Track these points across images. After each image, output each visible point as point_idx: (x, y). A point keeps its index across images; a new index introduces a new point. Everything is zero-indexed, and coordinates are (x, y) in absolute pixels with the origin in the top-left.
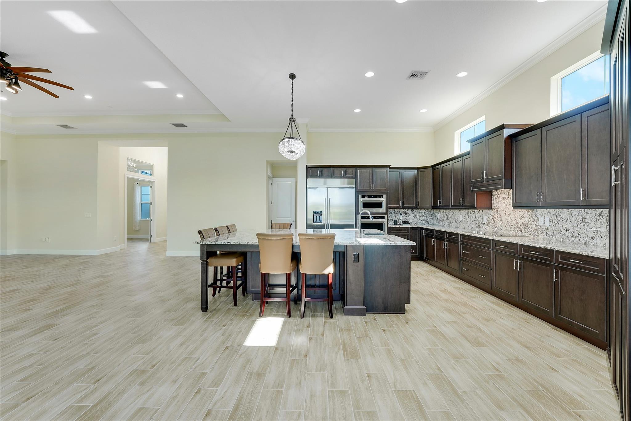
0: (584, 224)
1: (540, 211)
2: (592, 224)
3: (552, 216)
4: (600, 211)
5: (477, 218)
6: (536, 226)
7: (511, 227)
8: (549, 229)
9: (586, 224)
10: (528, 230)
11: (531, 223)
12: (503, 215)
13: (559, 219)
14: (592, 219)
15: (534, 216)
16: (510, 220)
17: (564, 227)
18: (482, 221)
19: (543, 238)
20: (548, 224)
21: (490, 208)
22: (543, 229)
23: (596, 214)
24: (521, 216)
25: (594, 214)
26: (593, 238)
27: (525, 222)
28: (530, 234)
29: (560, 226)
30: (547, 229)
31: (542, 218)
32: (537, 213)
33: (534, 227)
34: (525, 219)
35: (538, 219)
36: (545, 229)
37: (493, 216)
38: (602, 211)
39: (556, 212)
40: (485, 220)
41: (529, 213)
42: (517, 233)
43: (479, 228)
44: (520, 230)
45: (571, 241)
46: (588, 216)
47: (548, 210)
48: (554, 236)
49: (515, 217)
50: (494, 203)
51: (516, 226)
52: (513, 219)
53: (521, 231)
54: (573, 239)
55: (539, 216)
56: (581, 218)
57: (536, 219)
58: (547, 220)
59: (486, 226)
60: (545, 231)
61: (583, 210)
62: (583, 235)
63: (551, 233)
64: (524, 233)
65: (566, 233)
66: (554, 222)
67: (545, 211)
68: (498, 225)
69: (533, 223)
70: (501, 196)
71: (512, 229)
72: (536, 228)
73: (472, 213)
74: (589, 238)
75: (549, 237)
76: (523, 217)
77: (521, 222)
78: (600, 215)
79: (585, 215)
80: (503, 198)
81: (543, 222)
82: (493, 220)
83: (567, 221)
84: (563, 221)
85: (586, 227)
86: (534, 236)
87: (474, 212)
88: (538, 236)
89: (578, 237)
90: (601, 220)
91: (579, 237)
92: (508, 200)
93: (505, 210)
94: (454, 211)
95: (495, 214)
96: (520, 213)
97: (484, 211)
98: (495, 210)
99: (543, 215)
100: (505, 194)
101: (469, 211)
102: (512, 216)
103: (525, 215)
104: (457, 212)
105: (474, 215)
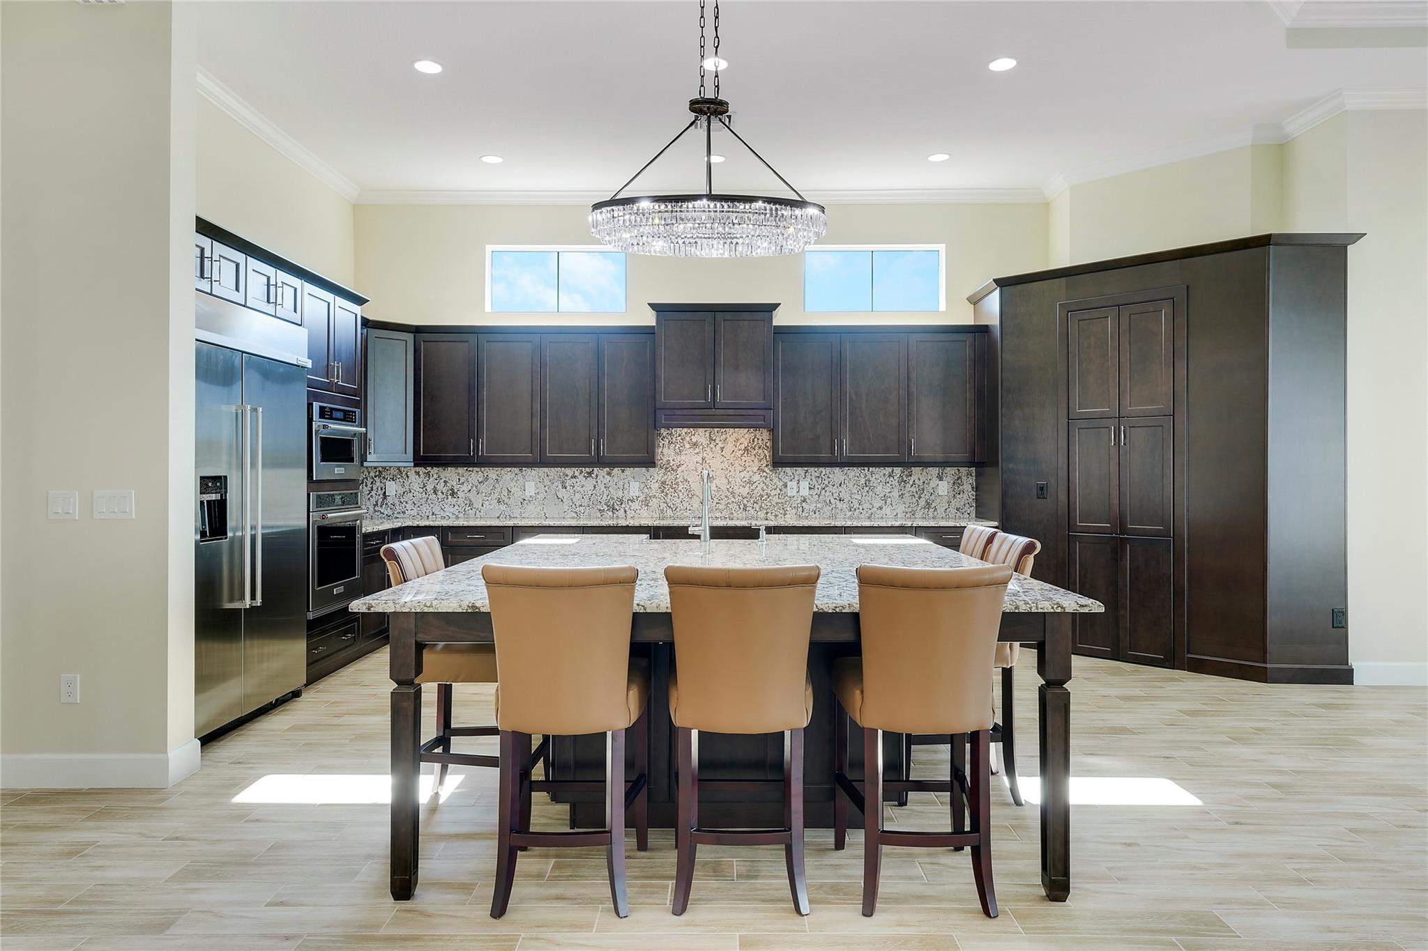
0: (868, 488)
1: (788, 470)
2: (880, 488)
3: (814, 480)
4: (890, 469)
5: (603, 489)
6: (780, 496)
7: (717, 503)
8: (808, 500)
9: (872, 489)
10: (763, 505)
11: (769, 492)
12: (694, 479)
13: (826, 483)
14: (879, 481)
15: (776, 480)
16: (716, 489)
17: (836, 495)
18: (620, 494)
19: (795, 516)
20: (805, 492)
21: (650, 462)
22: (796, 502)
23: (884, 475)
24: (744, 480)
25: (882, 474)
26: (881, 508)
27: (755, 492)
28: (767, 513)
29: (828, 494)
30: (804, 501)
31: (794, 483)
32: (782, 474)
33: (776, 499)
34: (754, 486)
35: (785, 485)
36: (799, 501)
37: (664, 483)
38: (893, 471)
39: (822, 472)
40: (632, 491)
41: (765, 474)
42: (735, 514)
43: (611, 513)
44: (742, 507)
45: (847, 516)
46: (874, 477)
47: (806, 469)
48: (817, 512)
49: (729, 483)
50: (666, 452)
51: (733, 499)
52: (724, 488)
53: (745, 509)
54: (850, 513)
55: (786, 479)
56: (863, 481)
57: (780, 484)
58: (805, 485)
59: (635, 505)
60: (799, 505)
61: (866, 468)
62: (865, 506)
63: (812, 507)
64: (752, 511)
65: (839, 505)
66: (818, 489)
67: (800, 471)
68: (679, 501)
69: (773, 493)
70: (688, 439)
71: (721, 507)
72: (779, 501)
73: (581, 477)
74: (875, 509)
75: (807, 515)
76: (750, 482)
77: (745, 491)
78: (890, 476)
79: (869, 476)
80: (695, 444)
81: (796, 490)
82: (663, 492)
83: (840, 485)
84: (833, 486)
85: (871, 493)
86: (776, 516)
87: (590, 474)
88: (785, 515)
89: (859, 509)
90: (892, 483)
91: (861, 508)
92: (708, 449)
93: (700, 469)
94: (492, 473)
95: (670, 477)
96: (743, 474)
97: (629, 471)
98: (668, 468)
99: (797, 478)
100: (701, 435)
101: (569, 471)
102: (721, 481)
103: (756, 478)
104: (508, 474)
105: (591, 482)
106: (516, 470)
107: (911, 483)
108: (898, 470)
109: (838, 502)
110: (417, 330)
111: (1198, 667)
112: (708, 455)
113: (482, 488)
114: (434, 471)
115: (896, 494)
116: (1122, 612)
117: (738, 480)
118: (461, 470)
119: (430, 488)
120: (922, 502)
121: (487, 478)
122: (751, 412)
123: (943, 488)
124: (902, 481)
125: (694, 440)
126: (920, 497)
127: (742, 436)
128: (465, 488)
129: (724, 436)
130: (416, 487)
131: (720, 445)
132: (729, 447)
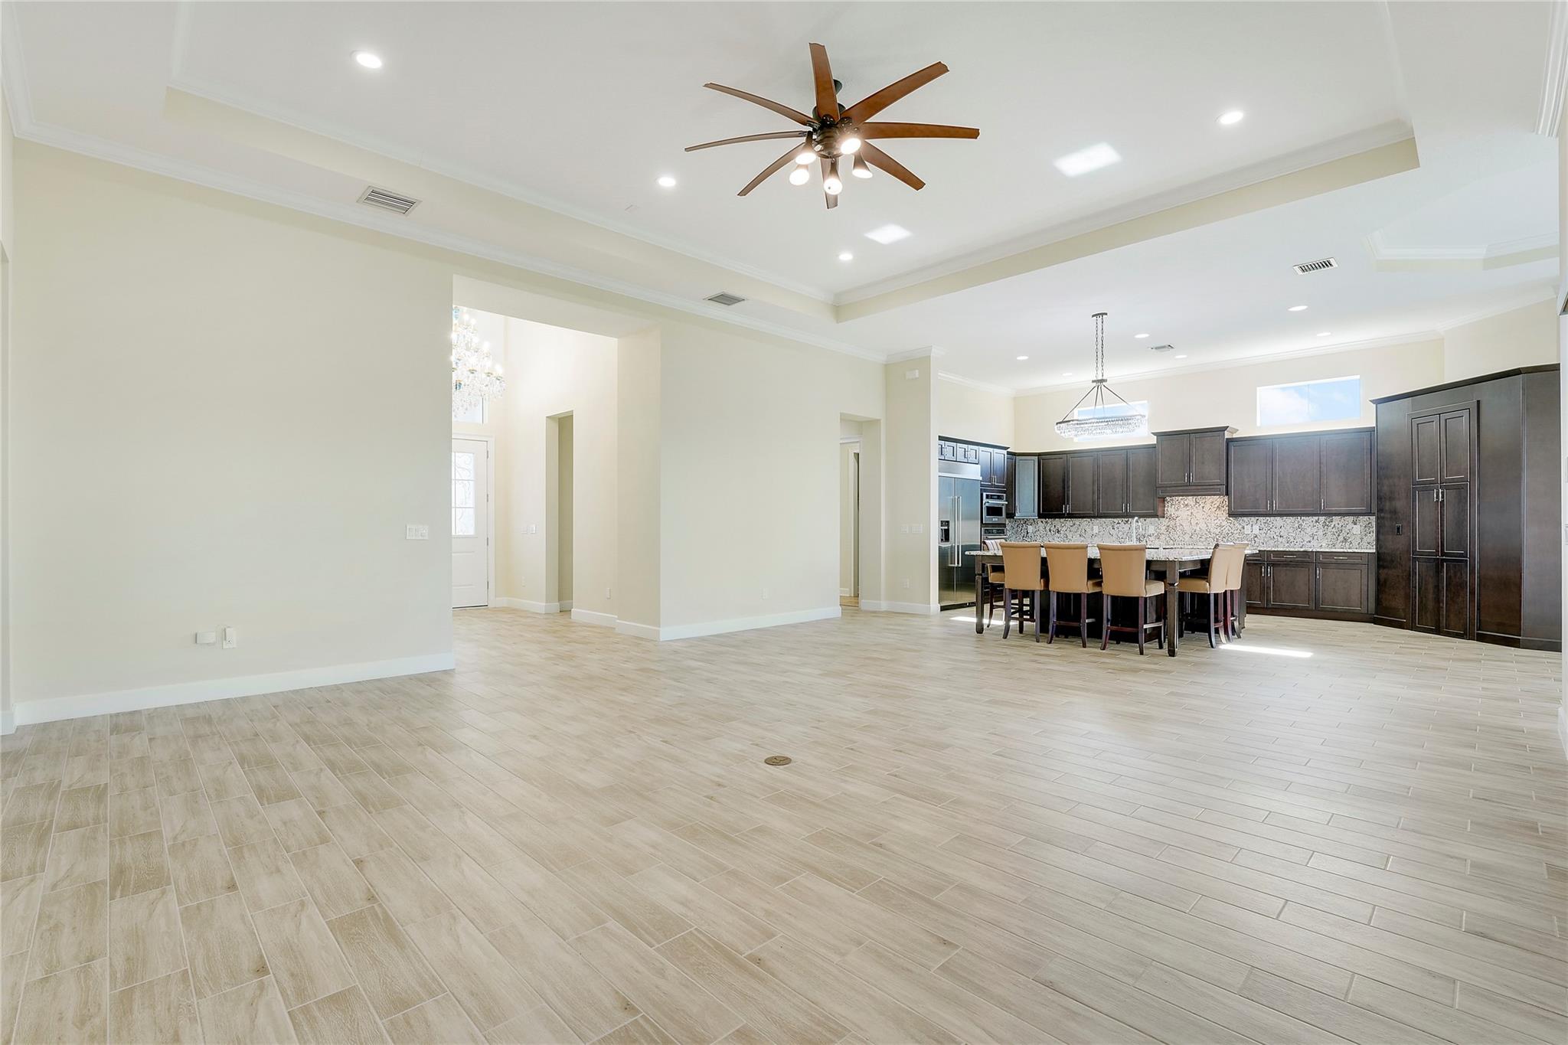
0: (1300, 527)
1: (1245, 519)
2: (1309, 530)
3: (1263, 524)
4: (1316, 518)
5: (1136, 528)
6: (1240, 534)
7: (1200, 538)
8: (1258, 536)
9: (1303, 530)
10: (1229, 539)
11: (1233, 532)
12: (1186, 524)
14: (1308, 525)
15: (1237, 525)
16: (1199, 530)
17: (1278, 534)
18: (1143, 532)
20: (1256, 531)
21: (1161, 516)
23: (1312, 521)
24: (1217, 524)
26: (1310, 542)
27: (1224, 531)
29: (1272, 533)
31: (1249, 526)
32: (1241, 521)
33: (1237, 536)
34: (1223, 528)
35: (1243, 528)
36: (1253, 537)
37: (1168, 526)
39: (1268, 519)
40: (1151, 530)
41: (1230, 521)
44: (1215, 540)
46: (1305, 523)
47: (1257, 518)
48: (1265, 543)
49: (1207, 526)
50: (1170, 510)
51: (1210, 536)
52: (1204, 529)
53: (1217, 541)
54: (1288, 544)
55: (1244, 524)
56: (1297, 525)
57: (1240, 527)
58: (1256, 528)
59: (1152, 538)
61: (1299, 517)
62: (1299, 540)
63: (1262, 541)
65: (1280, 539)
66: (1265, 530)
67: (1253, 519)
68: (1177, 536)
69: (1235, 532)
70: (1183, 502)
71: (1202, 540)
72: (1240, 537)
74: (1305, 542)
75: (1258, 545)
76: (1221, 526)
77: (1217, 531)
78: (1316, 522)
79: (1301, 522)
80: (1187, 505)
81: (1250, 530)
82: (1168, 531)
83: (1281, 528)
84: (1276, 528)
85: (1302, 532)
87: (1127, 522)
89: (1294, 542)
92: (1195, 507)
93: (1189, 518)
94: (1077, 521)
95: (1172, 523)
96: (1216, 521)
97: (1148, 520)
98: (1170, 518)
99: (1251, 523)
100: (1190, 500)
101: (1116, 520)
102: (1203, 526)
103: (1224, 523)
104: (1085, 522)
105: (1128, 525)
106: (1089, 520)
107: (1332, 526)
108: (1322, 519)
109: (1279, 538)
110: (1039, 455)
111: (1482, 638)
112: (1195, 511)
113: (1072, 529)
114: (1049, 521)
115: (1321, 533)
116: (1441, 605)
117: (1213, 525)
118: (1062, 520)
119: (1048, 528)
120: (1341, 538)
121: (1074, 525)
122: (1211, 487)
123: (1357, 529)
124: (1325, 525)
125: (1186, 503)
126: (1339, 535)
127: (1217, 500)
128: (1064, 529)
129: (1204, 501)
130: (1041, 528)
131: (1202, 505)
132: (1208, 506)
